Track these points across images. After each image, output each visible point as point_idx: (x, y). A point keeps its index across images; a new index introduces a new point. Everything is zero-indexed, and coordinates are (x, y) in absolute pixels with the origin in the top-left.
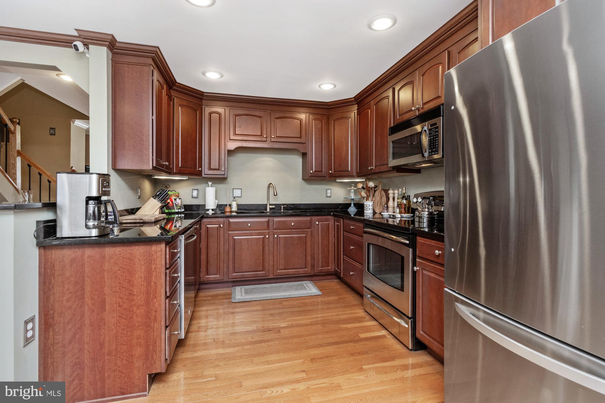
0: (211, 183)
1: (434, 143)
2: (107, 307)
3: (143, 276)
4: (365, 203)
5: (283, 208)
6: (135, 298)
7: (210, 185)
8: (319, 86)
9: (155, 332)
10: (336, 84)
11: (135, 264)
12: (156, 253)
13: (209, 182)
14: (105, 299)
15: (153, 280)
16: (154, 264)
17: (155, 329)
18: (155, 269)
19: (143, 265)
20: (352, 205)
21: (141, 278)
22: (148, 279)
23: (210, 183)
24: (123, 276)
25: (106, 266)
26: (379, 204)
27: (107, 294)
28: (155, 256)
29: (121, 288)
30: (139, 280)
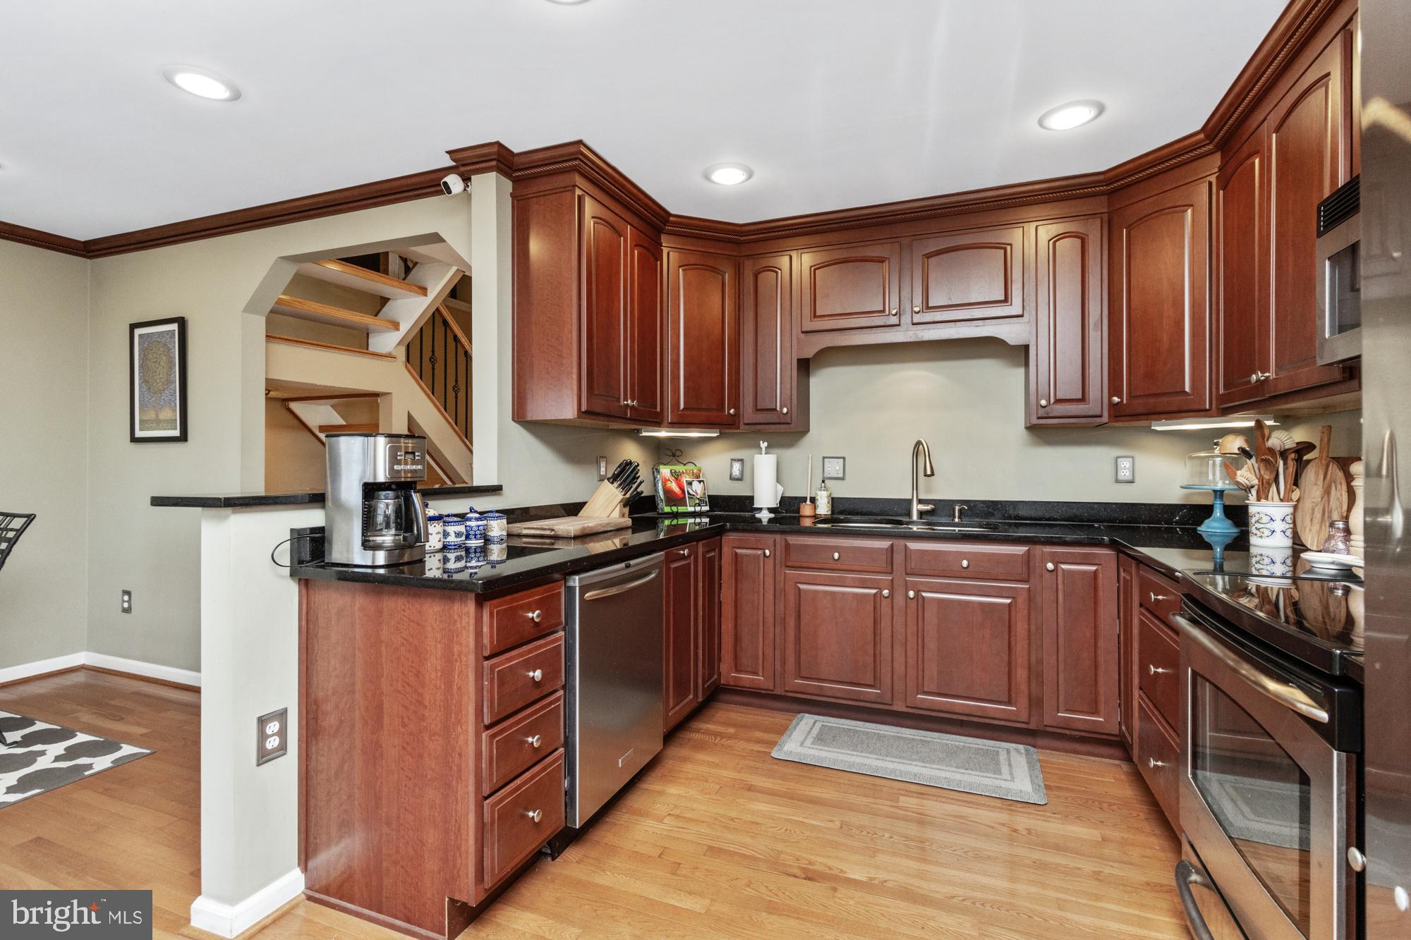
0: (766, 444)
2: (386, 721)
3: (439, 668)
4: (1252, 510)
5: (960, 511)
6: (427, 714)
7: (764, 449)
8: (1041, 123)
9: (460, 805)
10: (1102, 98)
11: (426, 637)
12: (460, 617)
13: (761, 442)
14: (382, 701)
15: (456, 682)
16: (458, 643)
17: (459, 798)
18: (459, 655)
19: (440, 643)
20: (1218, 512)
21: (436, 670)
22: (447, 675)
23: (764, 445)
24: (408, 659)
25: (384, 631)
26: (1318, 515)
27: (385, 692)
28: (458, 625)
29: (406, 686)
30: (433, 676)
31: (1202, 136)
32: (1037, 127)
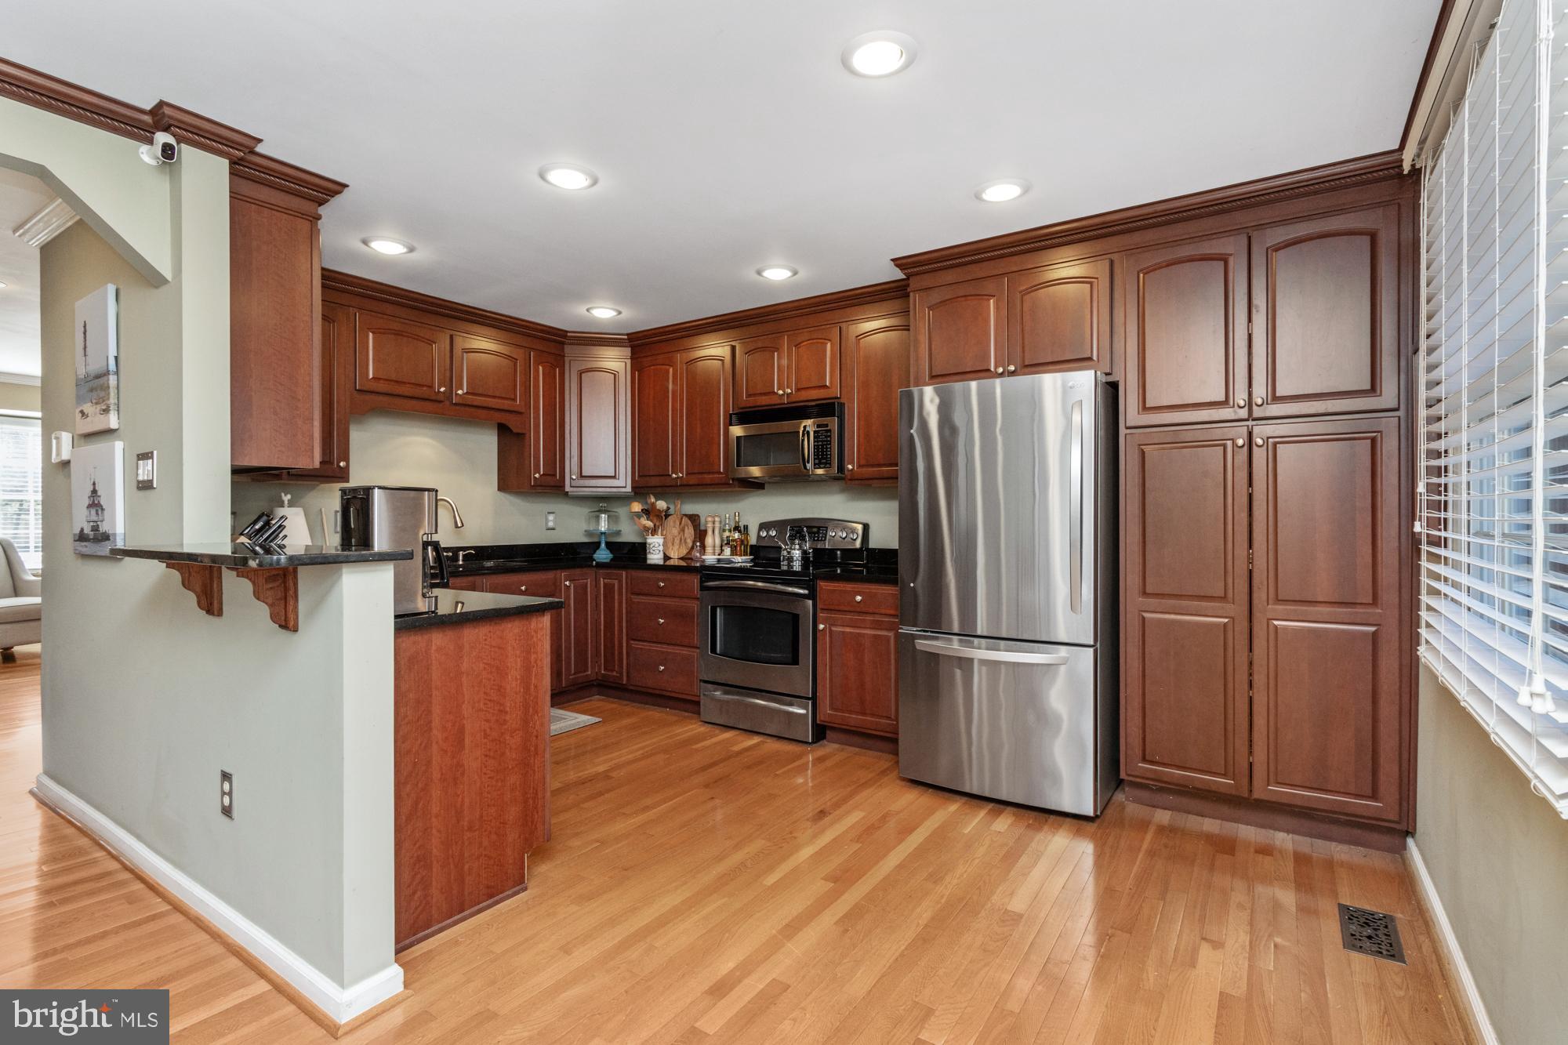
0: (289, 496)
1: (823, 451)
2: (467, 741)
3: (518, 677)
4: (649, 541)
5: (464, 556)
6: (508, 717)
7: (286, 502)
8: (588, 310)
9: (537, 774)
11: (507, 656)
12: (536, 632)
13: (283, 494)
14: (464, 725)
15: (533, 682)
16: (534, 653)
17: (536, 769)
18: (536, 662)
19: (519, 657)
20: (603, 545)
21: (516, 679)
22: (526, 682)
23: (286, 498)
24: (489, 680)
25: (465, 664)
26: (677, 541)
27: (466, 716)
28: (535, 639)
29: (488, 702)
30: (514, 685)
31: (626, 337)
32: (586, 312)
